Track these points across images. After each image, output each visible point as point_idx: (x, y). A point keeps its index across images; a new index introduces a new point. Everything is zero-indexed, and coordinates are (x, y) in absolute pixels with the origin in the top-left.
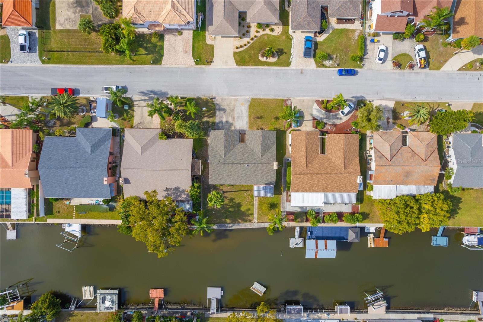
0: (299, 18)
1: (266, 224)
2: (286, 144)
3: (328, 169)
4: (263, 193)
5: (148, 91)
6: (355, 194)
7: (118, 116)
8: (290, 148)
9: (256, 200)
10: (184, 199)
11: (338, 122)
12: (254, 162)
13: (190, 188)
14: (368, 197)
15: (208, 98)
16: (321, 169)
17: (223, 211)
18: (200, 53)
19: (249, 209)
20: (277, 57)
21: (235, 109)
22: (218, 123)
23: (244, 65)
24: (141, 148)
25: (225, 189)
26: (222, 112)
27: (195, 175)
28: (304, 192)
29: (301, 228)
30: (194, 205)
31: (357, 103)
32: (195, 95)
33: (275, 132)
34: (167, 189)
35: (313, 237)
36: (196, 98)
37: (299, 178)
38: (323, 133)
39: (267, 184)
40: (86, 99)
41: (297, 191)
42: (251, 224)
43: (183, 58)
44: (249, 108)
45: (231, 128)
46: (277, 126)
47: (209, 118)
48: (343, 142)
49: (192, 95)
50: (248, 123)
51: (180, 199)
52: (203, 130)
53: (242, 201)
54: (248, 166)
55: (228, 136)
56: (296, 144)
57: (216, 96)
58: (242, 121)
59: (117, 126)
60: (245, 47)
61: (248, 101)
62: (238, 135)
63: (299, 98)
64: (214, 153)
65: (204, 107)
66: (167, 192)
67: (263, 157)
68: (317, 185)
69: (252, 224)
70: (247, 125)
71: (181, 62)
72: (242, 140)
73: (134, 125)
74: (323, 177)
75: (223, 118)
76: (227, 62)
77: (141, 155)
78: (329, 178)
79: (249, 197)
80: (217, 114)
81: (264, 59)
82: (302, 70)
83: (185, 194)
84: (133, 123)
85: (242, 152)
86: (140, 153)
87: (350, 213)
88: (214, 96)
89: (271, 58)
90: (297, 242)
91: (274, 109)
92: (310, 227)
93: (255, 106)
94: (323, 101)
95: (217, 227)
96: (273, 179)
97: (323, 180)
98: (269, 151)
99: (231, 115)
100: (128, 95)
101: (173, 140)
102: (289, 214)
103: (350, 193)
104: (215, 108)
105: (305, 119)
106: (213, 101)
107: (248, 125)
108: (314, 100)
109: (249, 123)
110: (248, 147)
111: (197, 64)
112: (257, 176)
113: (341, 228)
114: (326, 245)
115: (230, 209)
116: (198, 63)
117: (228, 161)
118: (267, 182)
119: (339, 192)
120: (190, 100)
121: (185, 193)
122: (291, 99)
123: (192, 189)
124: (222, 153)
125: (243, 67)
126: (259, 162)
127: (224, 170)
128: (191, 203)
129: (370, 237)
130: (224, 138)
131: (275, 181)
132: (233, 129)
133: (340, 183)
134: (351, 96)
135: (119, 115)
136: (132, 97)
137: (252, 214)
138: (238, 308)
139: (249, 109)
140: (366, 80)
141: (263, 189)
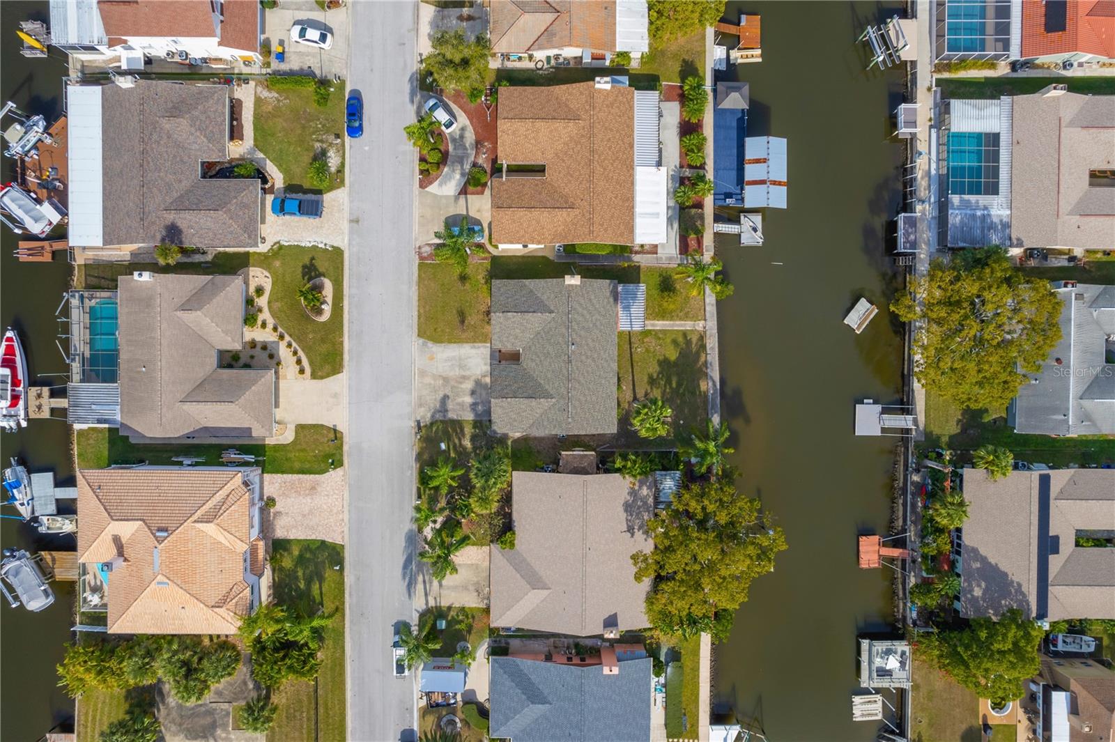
0: (232, 229)
1: (707, 300)
2: (523, 257)
3: (579, 158)
4: (638, 309)
5: (404, 578)
6: (638, 94)
7: (462, 643)
8: (532, 247)
9: (653, 325)
10: (651, 490)
11: (470, 137)
12: (564, 330)
13: (627, 476)
14: (645, 63)
15: (419, 437)
16: (581, 175)
17: (679, 402)
18: (315, 456)
19: (675, 342)
20: (322, 278)
21: (444, 375)
22: (477, 415)
23: (342, 354)
24: (534, 589)
25: (629, 396)
26: (450, 405)
27: (595, 465)
28: (633, 214)
29: (717, 219)
30: (665, 469)
31: (425, 93)
32: (412, 467)
33: (495, 282)
34: (629, 531)
35: (739, 192)
36: (418, 466)
37: (602, 225)
38: (496, 170)
39: (616, 300)
40: (424, 717)
41: (631, 230)
42: (708, 336)
43: (327, 495)
44: (439, 343)
45: (486, 384)
46: (480, 277)
47: (464, 435)
48: (517, 124)
49: (412, 474)
50: (476, 345)
51: (651, 501)
52: (493, 448)
53: (654, 357)
54: (573, 344)
55: (505, 391)
56: (522, 233)
57: (413, 419)
58: (470, 357)
59: (486, 645)
60: (300, 353)
61: (424, 344)
62: (502, 367)
63: (416, 227)
64: (545, 423)
65: (440, 447)
66: (636, 530)
67: (552, 308)
68: (617, 183)
69: (708, 333)
70: (479, 347)
71: (337, 499)
72: (515, 357)
73: (482, 606)
74: (599, 170)
75: (463, 402)
76: (335, 395)
77: (550, 589)
78: (599, 156)
79: (645, 340)
80: (455, 417)
81: (327, 309)
82: (351, 221)
83: (640, 487)
84: (479, 608)
85: (542, 358)
86: (546, 592)
87: (683, 105)
88: (413, 424)
89: (324, 293)
90: (750, 229)
91: (443, 285)
92: (715, 199)
93: (435, 330)
94: (422, 172)
95: (715, 416)
96: (604, 285)
97: (605, 169)
98: (539, 295)
99: (456, 385)
100: (414, 620)
101: (515, 516)
102: (684, 248)
103: (635, 106)
104: (441, 421)
105: (465, 213)
106: (426, 426)
107: (480, 344)
108: (420, 193)
109: (474, 342)
110: (531, 344)
111: (341, 464)
112: (598, 323)
113: (717, 126)
114: (757, 161)
115: (674, 385)
116: (339, 461)
117: (564, 392)
118: (611, 300)
119: (633, 131)
120: (424, 479)
121: (636, 488)
122: (417, 246)
123: (628, 473)
124: (545, 403)
125: (346, 357)
126: (564, 318)
127: (583, 399)
128: (661, 475)
129: (736, 59)
130: (509, 400)
131: (608, 281)
132: (488, 380)
133: (611, 130)
134: (409, 106)
135: (459, 641)
136: (418, 612)
137: (685, 334)
138: (904, 364)
139: (442, 342)
140: (372, 70)
141: (627, 308)
